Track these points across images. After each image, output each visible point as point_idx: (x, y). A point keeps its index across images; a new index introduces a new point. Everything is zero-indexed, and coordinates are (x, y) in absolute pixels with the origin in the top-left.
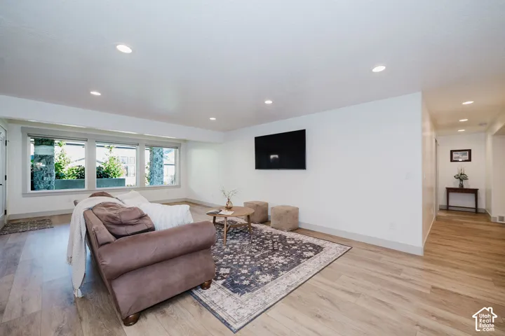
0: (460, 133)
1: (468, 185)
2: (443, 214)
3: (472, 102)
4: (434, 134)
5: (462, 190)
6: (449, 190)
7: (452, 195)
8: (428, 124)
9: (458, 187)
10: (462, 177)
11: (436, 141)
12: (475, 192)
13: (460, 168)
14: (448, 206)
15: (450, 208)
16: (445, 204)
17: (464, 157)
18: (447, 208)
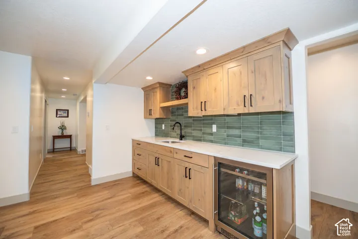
0: (63, 98)
1: (66, 133)
2: (50, 156)
3: (69, 79)
4: (43, 95)
5: (63, 137)
6: (55, 137)
7: (56, 140)
8: (38, 87)
9: (60, 134)
10: (63, 128)
11: (46, 101)
12: (70, 137)
13: (62, 122)
14: (54, 149)
15: (55, 150)
16: (52, 148)
17: (65, 114)
18: (53, 151)
